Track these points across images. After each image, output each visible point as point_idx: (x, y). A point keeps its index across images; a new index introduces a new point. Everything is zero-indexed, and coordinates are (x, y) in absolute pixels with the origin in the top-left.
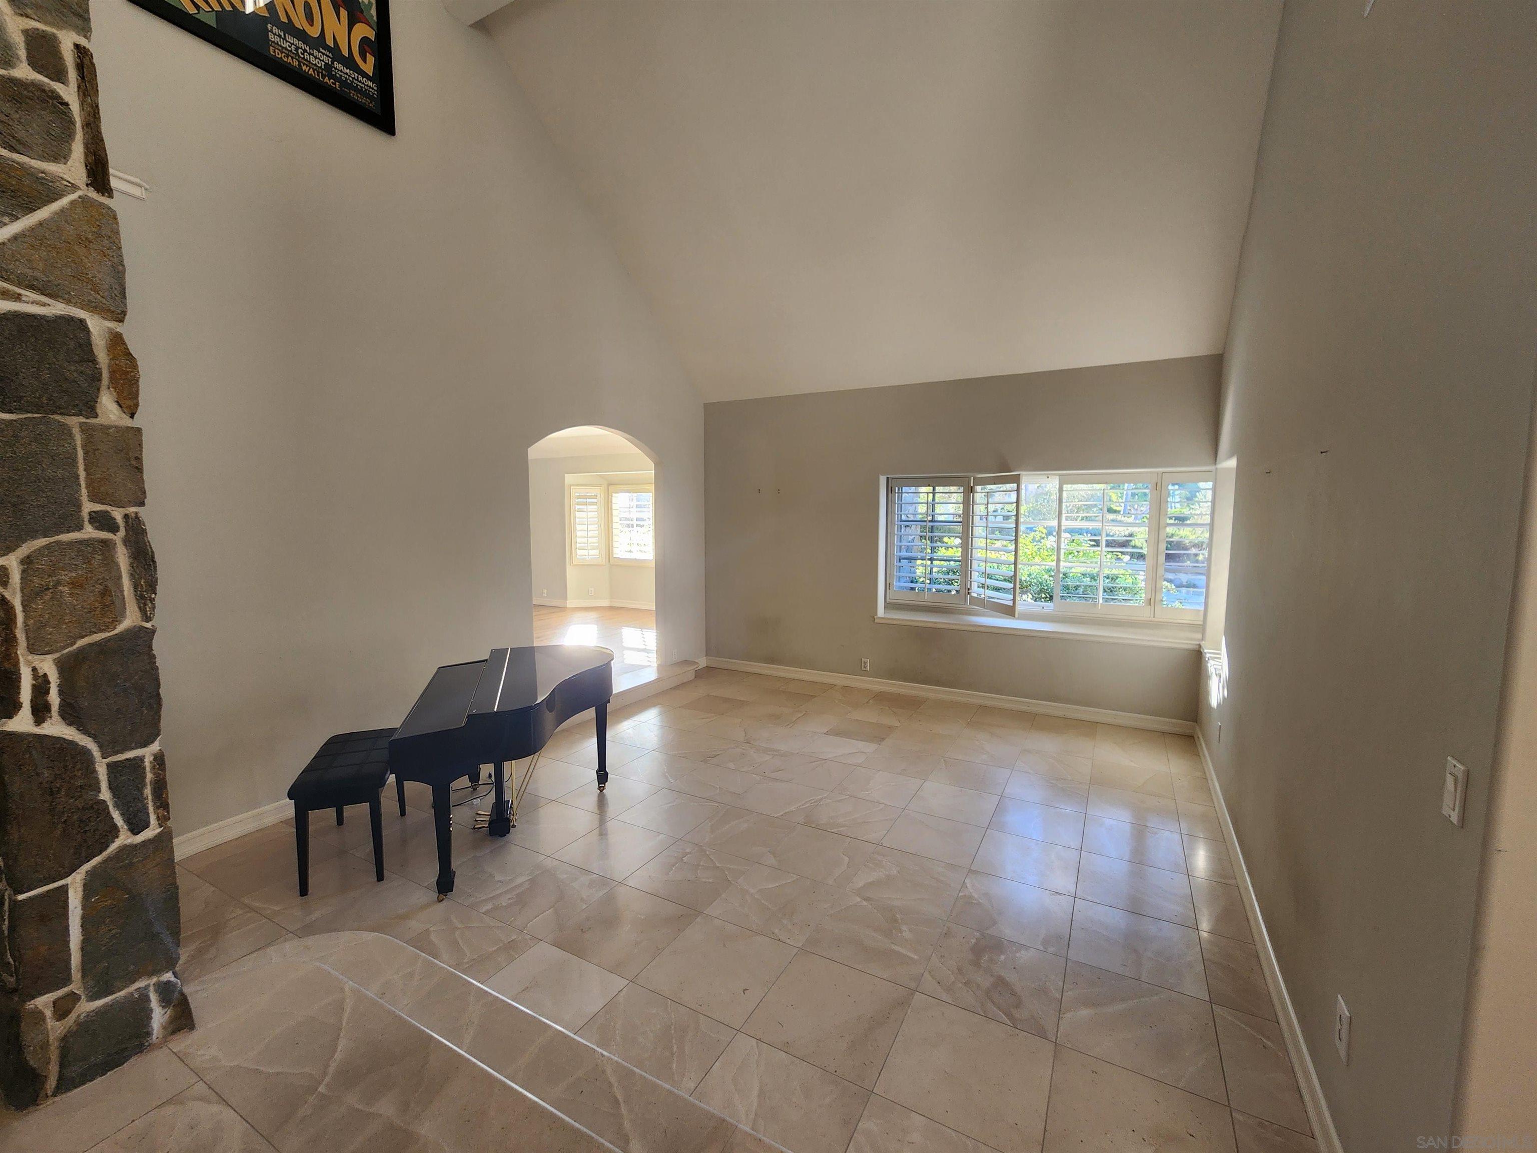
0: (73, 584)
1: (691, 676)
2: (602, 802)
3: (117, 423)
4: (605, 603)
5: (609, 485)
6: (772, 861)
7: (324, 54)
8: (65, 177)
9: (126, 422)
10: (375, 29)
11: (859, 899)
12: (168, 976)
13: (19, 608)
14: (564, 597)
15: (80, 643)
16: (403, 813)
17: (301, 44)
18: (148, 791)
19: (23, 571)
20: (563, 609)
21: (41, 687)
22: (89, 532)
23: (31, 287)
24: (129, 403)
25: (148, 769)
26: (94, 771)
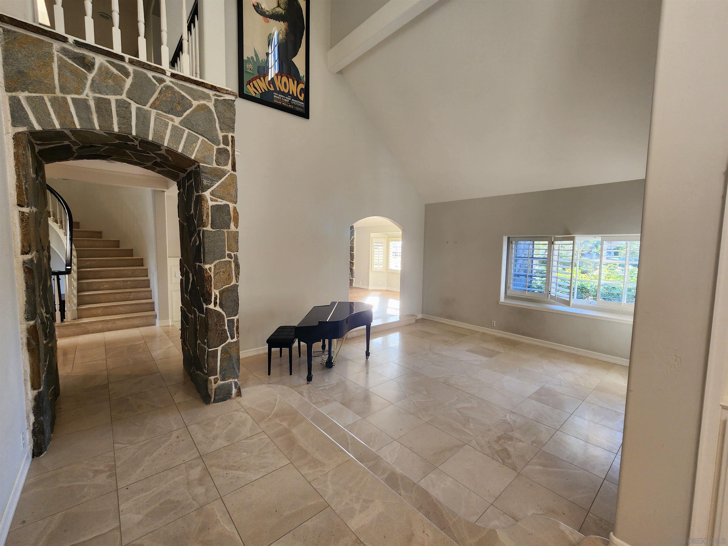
0: (223, 272)
1: (414, 321)
2: (367, 363)
3: (234, 231)
4: (385, 288)
5: (389, 238)
6: (425, 393)
7: (289, 97)
8: (228, 169)
9: (236, 230)
10: (305, 84)
11: (456, 411)
12: (236, 380)
13: (213, 278)
14: (368, 285)
15: (224, 287)
16: (300, 356)
17: (283, 96)
18: (235, 328)
19: (214, 268)
20: (367, 290)
21: (216, 298)
22: (227, 259)
23: (220, 198)
24: (237, 225)
25: (235, 322)
26: (225, 321)
